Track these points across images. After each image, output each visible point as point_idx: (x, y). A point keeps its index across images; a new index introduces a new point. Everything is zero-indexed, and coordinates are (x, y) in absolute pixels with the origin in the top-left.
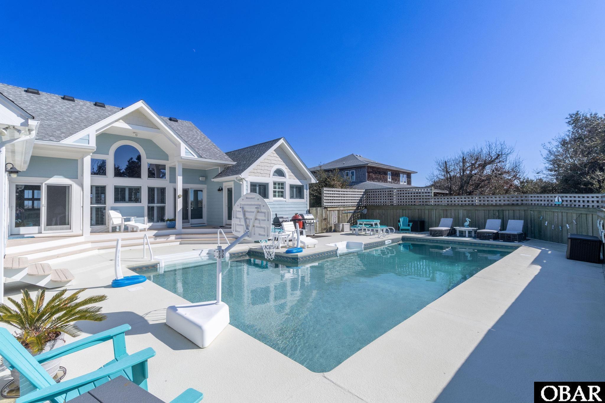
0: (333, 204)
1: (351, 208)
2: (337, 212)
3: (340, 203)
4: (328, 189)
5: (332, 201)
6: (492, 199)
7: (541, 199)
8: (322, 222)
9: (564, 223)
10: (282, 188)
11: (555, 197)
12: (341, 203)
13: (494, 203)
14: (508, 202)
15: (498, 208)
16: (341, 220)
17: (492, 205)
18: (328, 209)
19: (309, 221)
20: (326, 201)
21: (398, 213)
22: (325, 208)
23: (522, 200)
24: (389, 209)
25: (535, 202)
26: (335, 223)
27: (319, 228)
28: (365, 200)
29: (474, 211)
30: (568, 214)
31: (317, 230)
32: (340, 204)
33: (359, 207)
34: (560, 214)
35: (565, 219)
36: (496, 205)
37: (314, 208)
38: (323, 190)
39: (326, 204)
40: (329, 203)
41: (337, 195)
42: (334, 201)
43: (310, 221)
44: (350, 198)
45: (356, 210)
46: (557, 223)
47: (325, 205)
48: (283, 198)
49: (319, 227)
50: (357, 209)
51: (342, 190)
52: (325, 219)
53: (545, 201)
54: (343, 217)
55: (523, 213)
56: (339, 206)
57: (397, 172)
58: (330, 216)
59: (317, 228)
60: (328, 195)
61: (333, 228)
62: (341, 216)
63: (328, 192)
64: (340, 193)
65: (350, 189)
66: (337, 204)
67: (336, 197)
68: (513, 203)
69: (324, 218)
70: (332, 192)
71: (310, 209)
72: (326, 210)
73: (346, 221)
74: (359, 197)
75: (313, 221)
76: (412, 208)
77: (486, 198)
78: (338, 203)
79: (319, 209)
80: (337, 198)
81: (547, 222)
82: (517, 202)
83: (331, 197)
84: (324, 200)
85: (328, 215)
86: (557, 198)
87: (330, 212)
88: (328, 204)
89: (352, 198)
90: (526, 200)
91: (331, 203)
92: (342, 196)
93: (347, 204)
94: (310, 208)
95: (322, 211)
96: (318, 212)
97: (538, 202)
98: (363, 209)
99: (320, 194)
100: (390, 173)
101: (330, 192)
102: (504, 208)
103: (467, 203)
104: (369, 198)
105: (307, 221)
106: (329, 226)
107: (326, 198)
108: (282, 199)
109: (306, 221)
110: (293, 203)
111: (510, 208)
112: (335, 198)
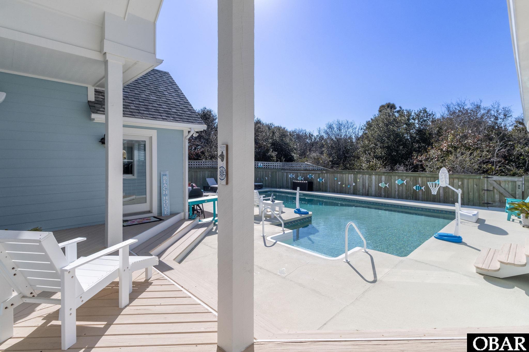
9: (264, 176)
30: (267, 172)
34: (262, 172)
35: (265, 175)
46: (260, 177)
86: (259, 164)
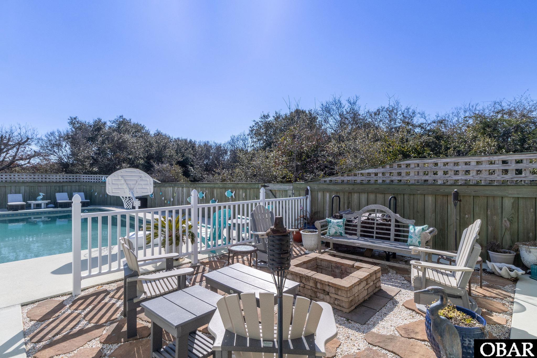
6: (53, 177)
7: (91, 178)
11: (102, 177)
13: (55, 180)
14: (66, 180)
15: (58, 185)
17: (53, 182)
23: (76, 179)
25: (86, 180)
29: (37, 187)
36: (56, 182)
46: (104, 193)
53: (94, 179)
55: (77, 187)
68: (70, 180)
77: (47, 176)
81: (96, 193)
82: (73, 180)
86: (103, 178)
90: (79, 179)
97: (89, 180)
102: (64, 184)
103: (40, 180)
111: (68, 184)
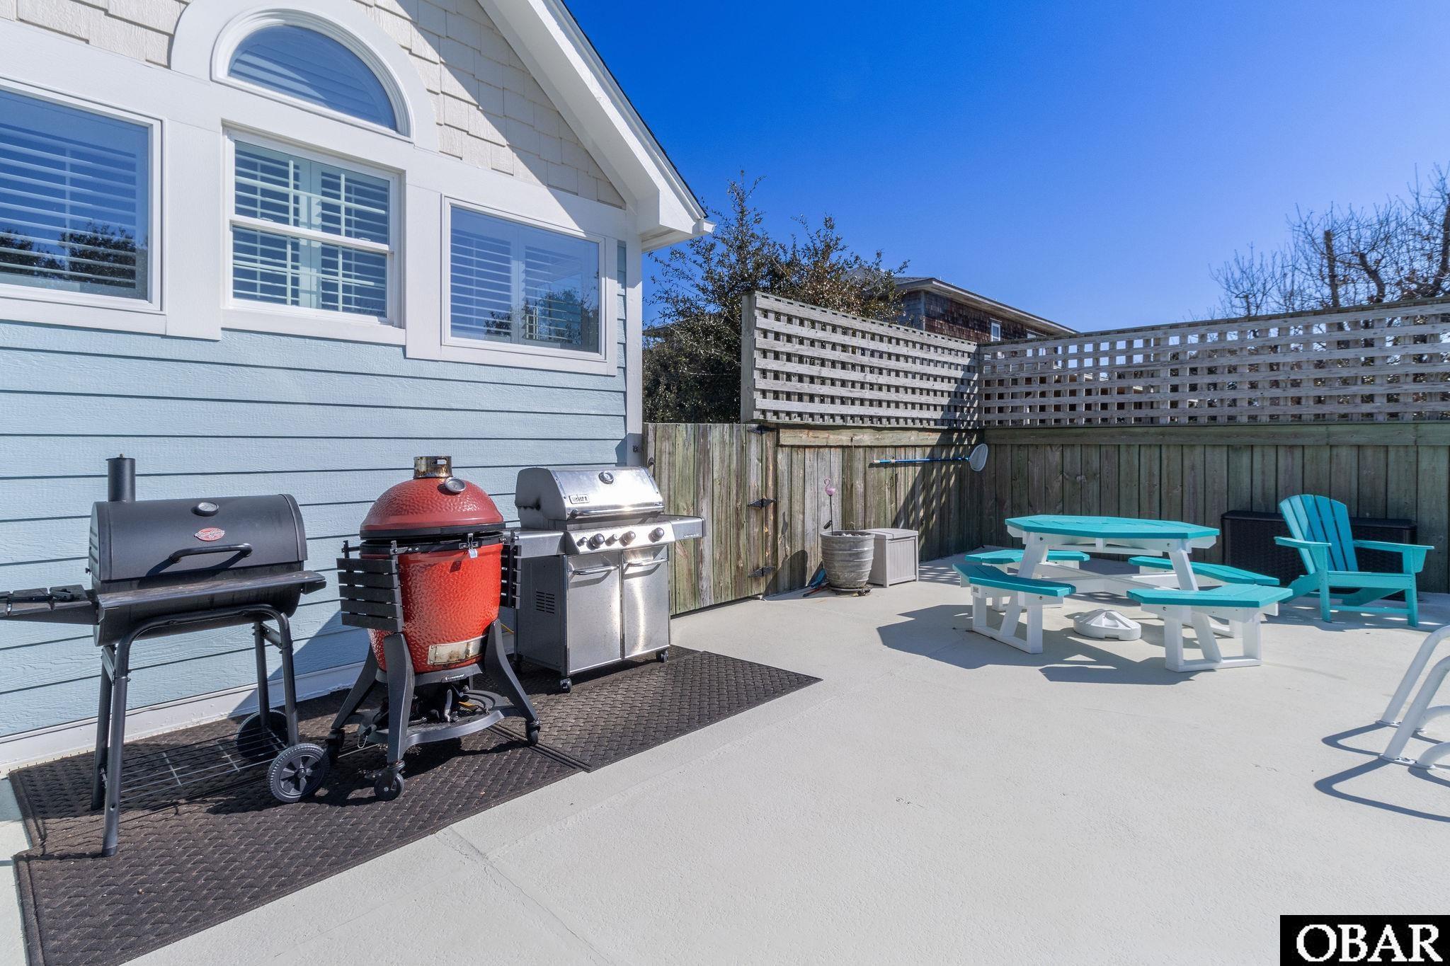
0: (816, 407)
1: (913, 438)
2: (836, 458)
3: (853, 401)
4: (783, 306)
5: (806, 387)
8: (739, 526)
10: (377, 227)
12: (862, 401)
16: (858, 506)
18: (787, 437)
19: (607, 533)
20: (769, 384)
21: (1193, 468)
22: (764, 428)
24: (1129, 446)
26: (826, 533)
27: (721, 572)
28: (979, 395)
31: (705, 584)
32: (857, 410)
33: (951, 431)
37: (683, 431)
38: (752, 306)
39: (769, 403)
40: (789, 396)
41: (838, 355)
42: (817, 389)
43: (619, 532)
44: (909, 382)
45: (937, 451)
47: (764, 412)
48: (374, 319)
49: (718, 565)
50: (945, 444)
51: (869, 326)
52: (762, 504)
54: (870, 492)
56: (850, 423)
57: (1019, 326)
58: (797, 483)
59: (707, 570)
60: (782, 346)
61: (813, 564)
62: (859, 485)
63: (782, 327)
64: (858, 341)
65: (911, 330)
66: (838, 409)
67: (834, 364)
69: (753, 498)
70: (806, 332)
71: (645, 429)
72: (769, 440)
73: (890, 511)
74: (949, 379)
75: (655, 536)
76: (1306, 441)
78: (843, 400)
79: (718, 432)
80: (838, 373)
83: (801, 359)
84: (757, 375)
85: (784, 480)
87: (797, 457)
88: (783, 405)
89: (917, 383)
91: (800, 397)
92: (866, 360)
93: (892, 412)
94: (651, 426)
95: (743, 450)
96: (716, 453)
98: (970, 441)
99: (734, 349)
100: (999, 326)
101: (795, 329)
104: (997, 390)
105: (588, 535)
106: (785, 551)
107: (771, 364)
108: (364, 325)
109: (576, 537)
110: (493, 375)
112: (827, 372)
